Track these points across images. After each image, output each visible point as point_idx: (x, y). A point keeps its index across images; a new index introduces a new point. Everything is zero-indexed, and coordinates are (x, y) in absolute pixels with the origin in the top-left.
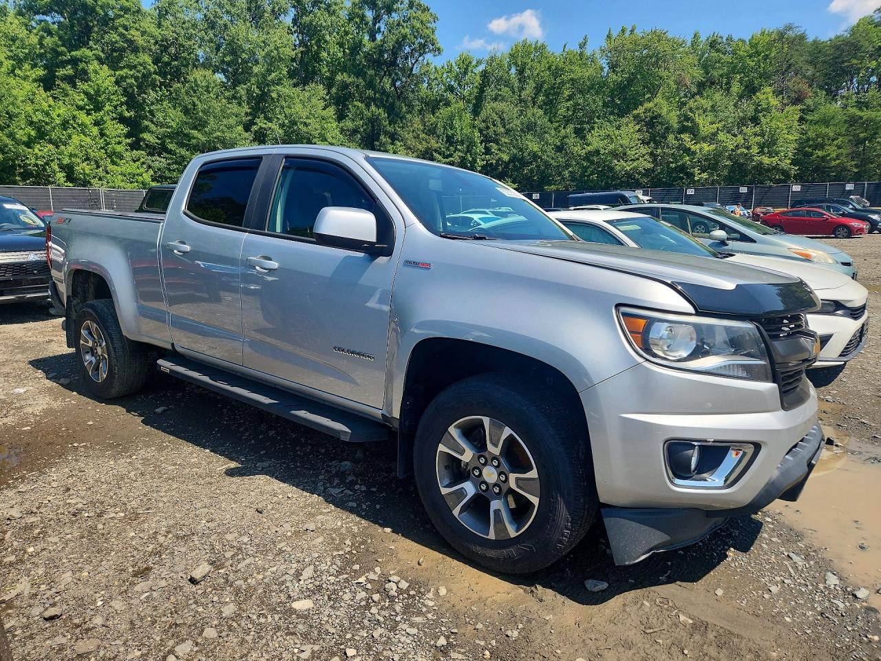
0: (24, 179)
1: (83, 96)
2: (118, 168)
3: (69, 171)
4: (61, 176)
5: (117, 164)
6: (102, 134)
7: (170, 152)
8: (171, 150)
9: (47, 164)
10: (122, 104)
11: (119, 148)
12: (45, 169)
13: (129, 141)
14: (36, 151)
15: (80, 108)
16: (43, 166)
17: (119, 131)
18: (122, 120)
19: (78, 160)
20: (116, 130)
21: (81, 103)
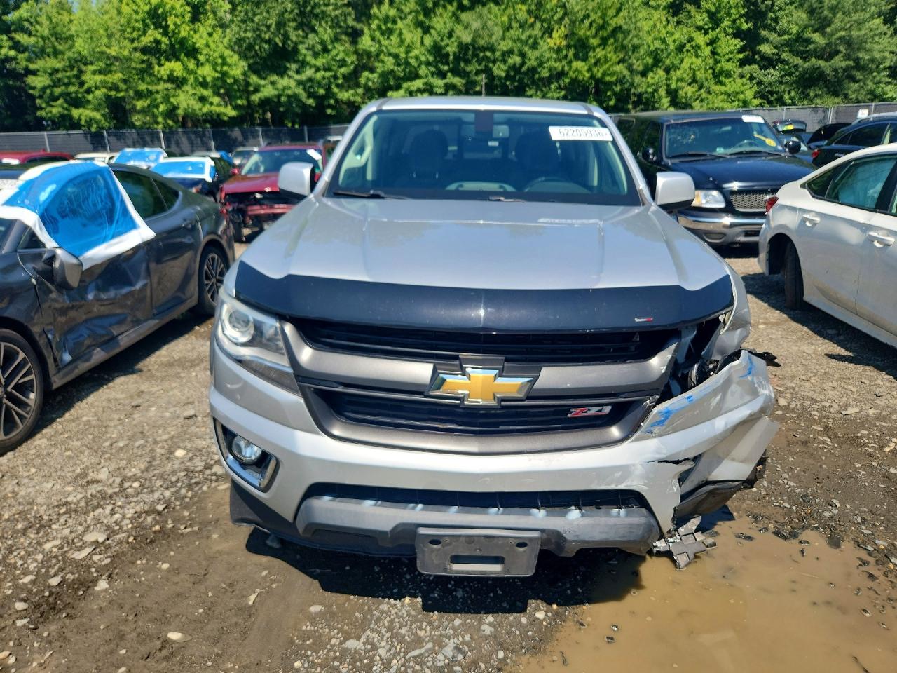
0: (635, 107)
1: (705, 15)
2: (723, 88)
3: (673, 95)
4: (666, 101)
5: (722, 83)
6: (714, 53)
7: (783, 62)
8: (784, 60)
9: (656, 90)
10: (741, 16)
11: (728, 66)
12: (653, 96)
13: (741, 56)
14: (649, 79)
15: (699, 28)
16: (653, 93)
17: (732, 47)
18: (738, 34)
19: (683, 84)
20: (730, 45)
21: (701, 23)
